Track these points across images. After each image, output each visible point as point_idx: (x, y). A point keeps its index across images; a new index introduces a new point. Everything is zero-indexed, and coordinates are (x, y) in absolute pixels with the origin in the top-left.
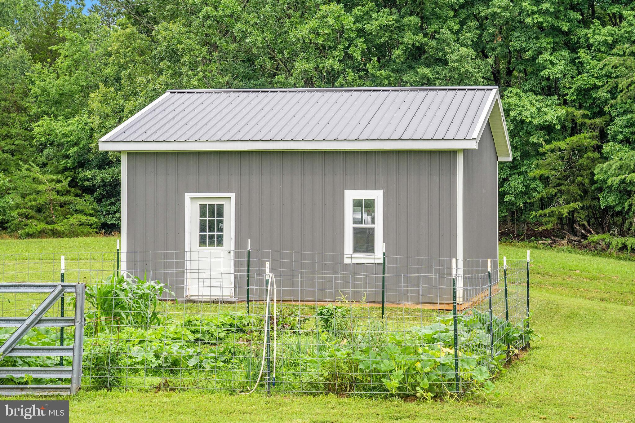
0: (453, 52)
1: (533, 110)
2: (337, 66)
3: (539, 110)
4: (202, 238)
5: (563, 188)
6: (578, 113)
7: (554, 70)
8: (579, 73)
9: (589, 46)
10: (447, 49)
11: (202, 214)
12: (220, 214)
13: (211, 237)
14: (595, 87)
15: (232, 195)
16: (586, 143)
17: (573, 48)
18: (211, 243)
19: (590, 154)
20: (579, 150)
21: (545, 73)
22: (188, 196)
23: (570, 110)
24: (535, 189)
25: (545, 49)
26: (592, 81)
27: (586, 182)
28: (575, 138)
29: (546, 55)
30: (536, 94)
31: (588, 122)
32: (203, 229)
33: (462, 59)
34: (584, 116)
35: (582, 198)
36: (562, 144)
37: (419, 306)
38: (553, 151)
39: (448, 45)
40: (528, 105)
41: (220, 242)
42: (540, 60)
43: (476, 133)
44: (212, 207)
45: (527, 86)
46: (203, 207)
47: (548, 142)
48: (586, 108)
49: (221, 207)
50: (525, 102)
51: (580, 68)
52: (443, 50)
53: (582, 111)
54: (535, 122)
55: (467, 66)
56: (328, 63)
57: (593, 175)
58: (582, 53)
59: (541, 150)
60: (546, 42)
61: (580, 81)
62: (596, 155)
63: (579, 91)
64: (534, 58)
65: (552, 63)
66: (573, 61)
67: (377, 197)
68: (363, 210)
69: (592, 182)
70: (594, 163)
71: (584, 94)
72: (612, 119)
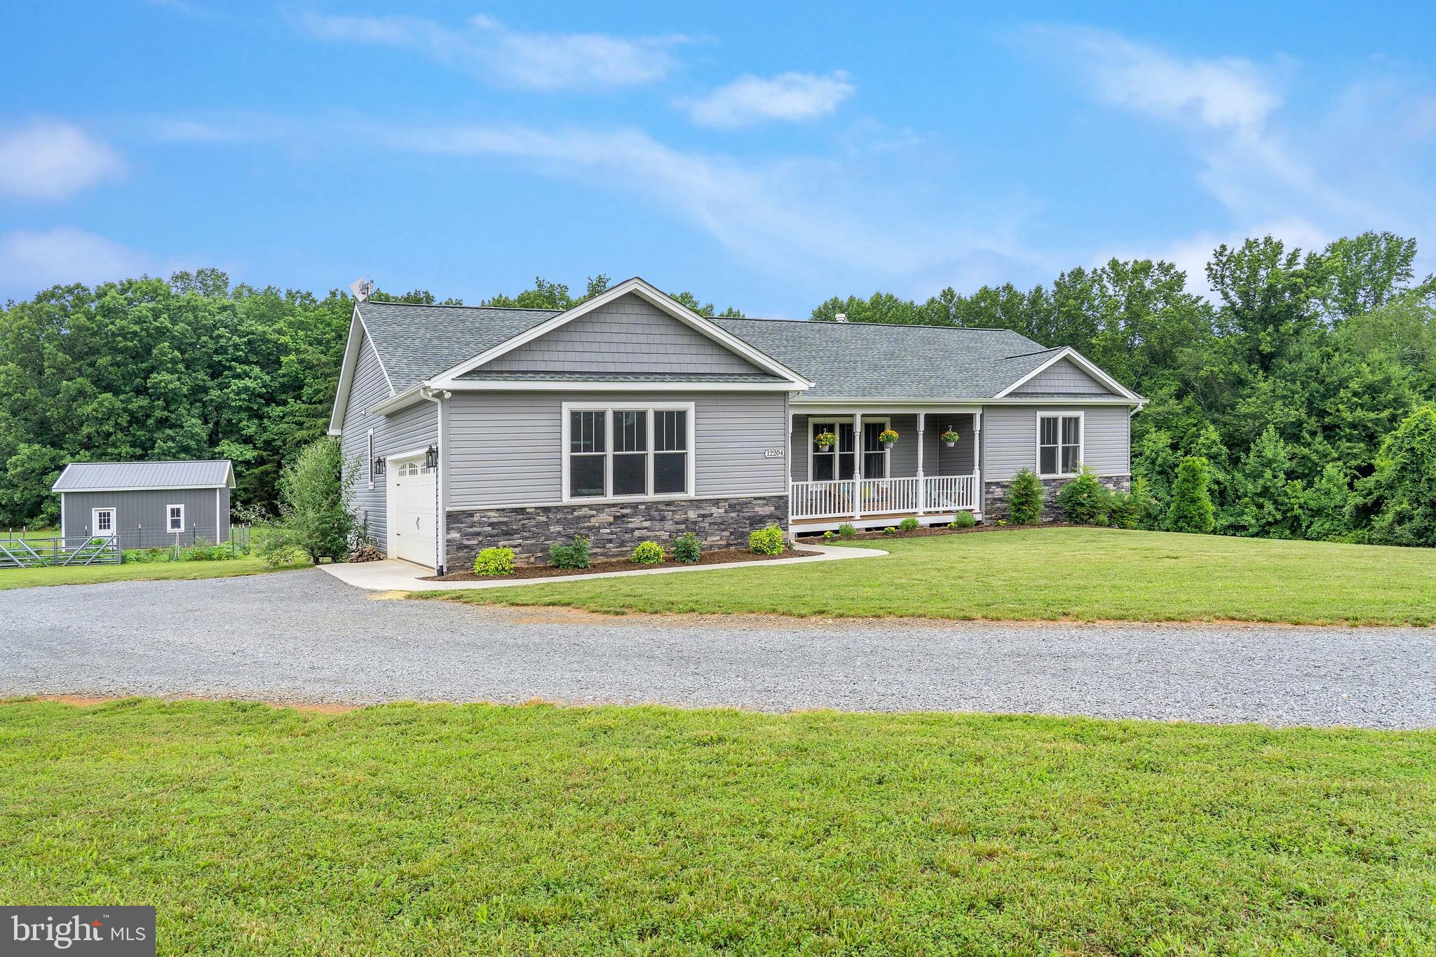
0: (187, 421)
1: (238, 453)
2: (111, 430)
3: (241, 453)
4: (100, 526)
5: (257, 494)
6: (265, 454)
7: (250, 430)
8: (265, 432)
9: (270, 417)
10: (183, 420)
11: (100, 516)
12: (109, 516)
13: (105, 526)
14: (274, 440)
15: (115, 509)
16: (269, 469)
17: (261, 418)
18: (105, 528)
19: (272, 475)
20: (266, 473)
21: (244, 432)
22: (93, 509)
23: (260, 452)
24: (240, 495)
25: (244, 419)
26: (272, 436)
27: (270, 490)
28: (263, 468)
29: (245, 423)
30: (240, 444)
31: (271, 458)
32: (100, 522)
33: (193, 425)
34: (268, 455)
36: (256, 471)
38: (250, 474)
39: (183, 417)
40: (234, 450)
41: (109, 526)
42: (241, 425)
43: (225, 482)
44: (104, 513)
45: (233, 439)
46: (100, 514)
47: (248, 470)
48: (270, 451)
49: (109, 514)
50: (233, 448)
51: (265, 430)
52: (180, 420)
54: (240, 459)
55: (196, 430)
56: (105, 428)
58: (265, 421)
59: (243, 474)
60: (244, 415)
61: (265, 436)
62: (276, 476)
63: (265, 442)
64: (238, 424)
65: (248, 427)
66: (260, 425)
67: (182, 507)
68: (175, 512)
69: (274, 490)
70: (275, 479)
71: (268, 443)
72: (284, 456)
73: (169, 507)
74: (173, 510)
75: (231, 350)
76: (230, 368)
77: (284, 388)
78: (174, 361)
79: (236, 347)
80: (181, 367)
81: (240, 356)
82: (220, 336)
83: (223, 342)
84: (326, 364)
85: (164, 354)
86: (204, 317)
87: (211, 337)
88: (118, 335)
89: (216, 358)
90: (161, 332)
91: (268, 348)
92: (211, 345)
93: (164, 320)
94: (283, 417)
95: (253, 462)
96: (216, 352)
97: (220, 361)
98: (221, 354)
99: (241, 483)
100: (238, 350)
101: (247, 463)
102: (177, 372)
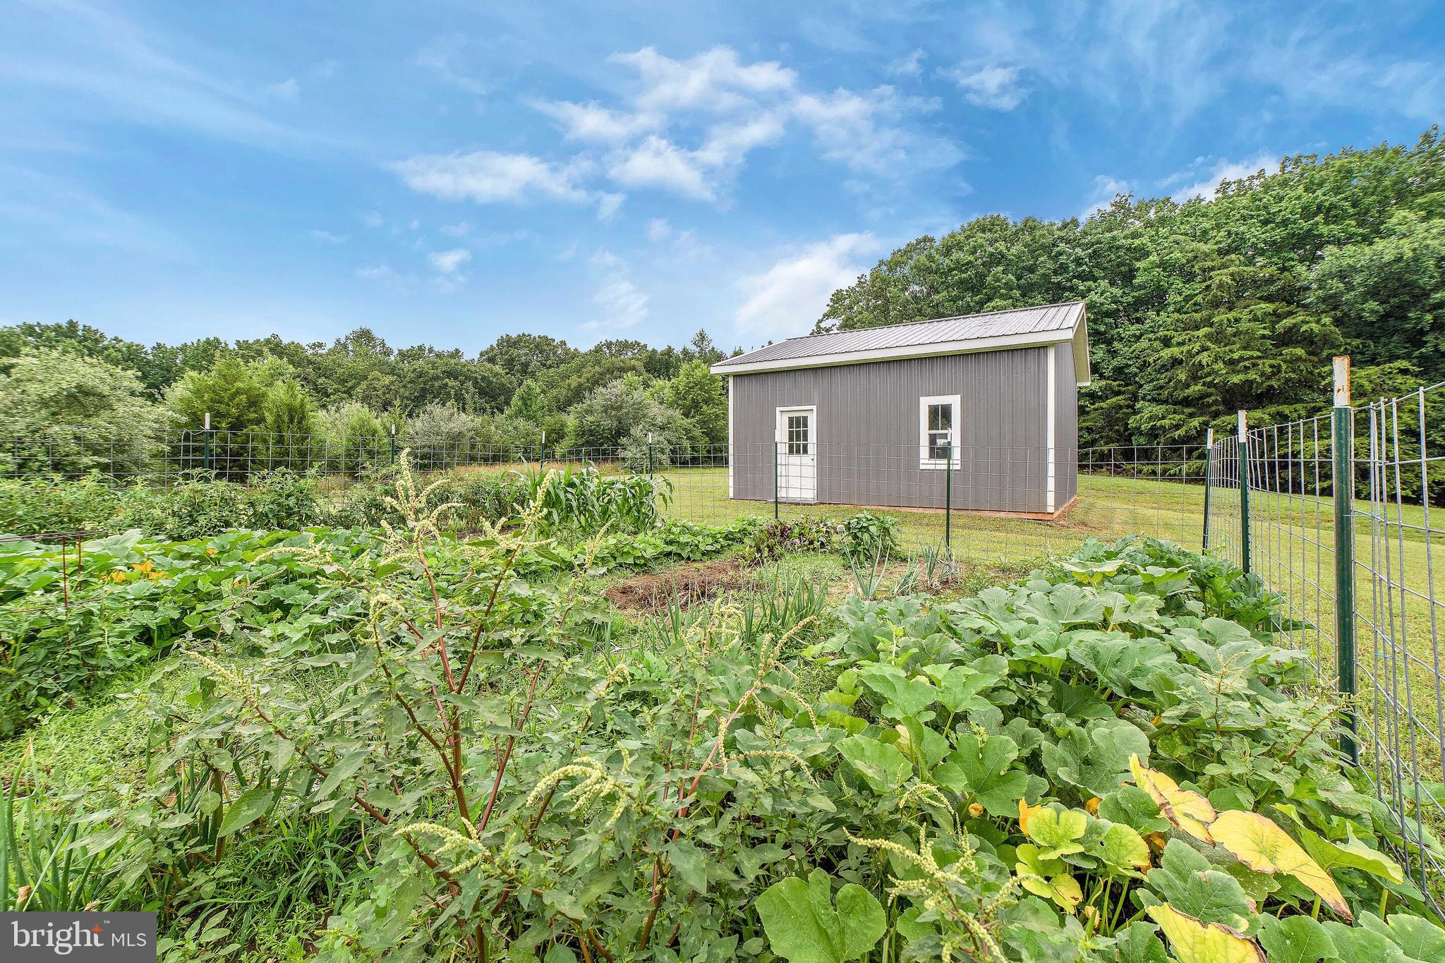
4: (791, 447)
6: (1115, 384)
11: (791, 426)
12: (805, 425)
13: (798, 446)
14: (1128, 366)
15: (815, 407)
16: (1122, 403)
17: (1109, 342)
18: (798, 452)
19: (1125, 410)
20: (1116, 407)
22: (778, 409)
23: (1109, 382)
26: (1125, 361)
27: (1122, 429)
28: (1113, 400)
31: (1123, 389)
32: (791, 439)
34: (1119, 385)
35: (1118, 441)
36: (1103, 405)
37: (1002, 515)
38: (1096, 409)
41: (805, 451)
44: (798, 419)
46: (791, 419)
47: (1093, 404)
48: (1121, 380)
49: (805, 418)
51: (1113, 354)
53: (1117, 383)
57: (1128, 424)
59: (1087, 409)
62: (1130, 410)
67: (954, 401)
68: (940, 416)
69: (1127, 429)
70: (1128, 416)
71: (1119, 370)
72: (1141, 386)
73: (925, 403)
74: (934, 411)
75: (1072, 266)
76: (1072, 289)
77: (1138, 304)
78: (1009, 286)
79: (1078, 261)
80: (1016, 293)
81: (1084, 271)
82: (1060, 254)
83: (1063, 259)
84: (1207, 255)
85: (998, 280)
86: (1043, 236)
87: (1050, 257)
88: (954, 269)
89: (1055, 279)
90: (997, 259)
91: (1119, 257)
92: (1050, 265)
93: (1001, 246)
94: (1142, 335)
95: (1100, 394)
96: (1055, 273)
97: (1059, 283)
98: (1061, 274)
99: (1084, 421)
100: (1080, 265)
101: (1092, 396)
102: (1011, 298)
